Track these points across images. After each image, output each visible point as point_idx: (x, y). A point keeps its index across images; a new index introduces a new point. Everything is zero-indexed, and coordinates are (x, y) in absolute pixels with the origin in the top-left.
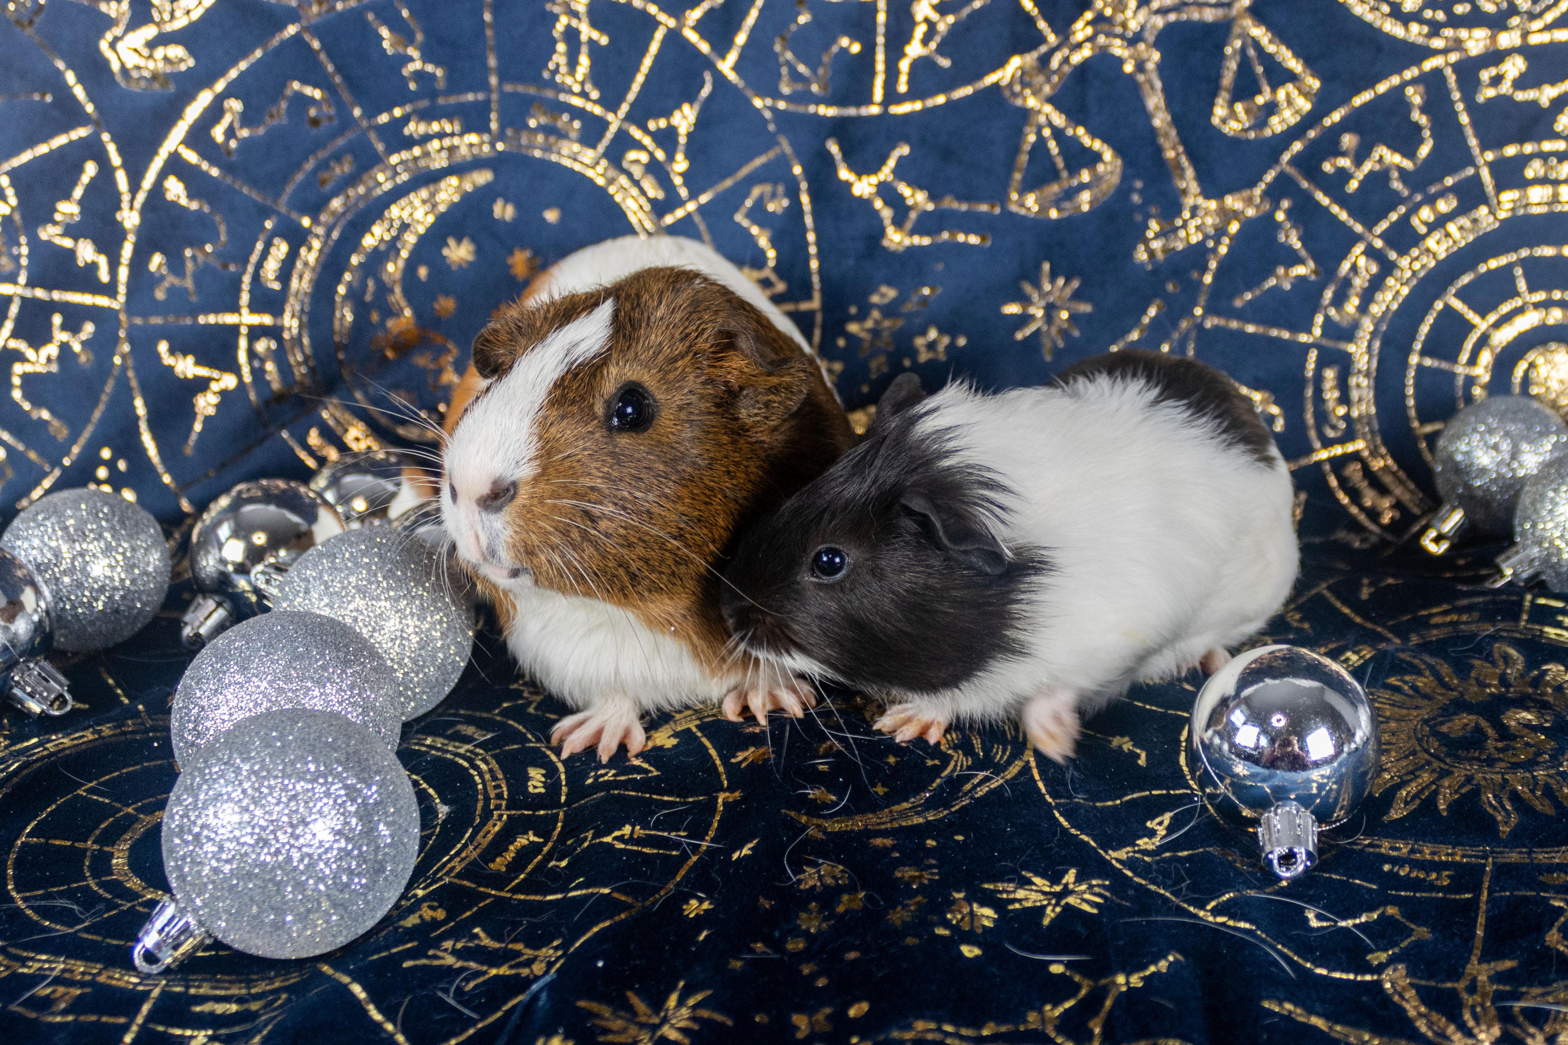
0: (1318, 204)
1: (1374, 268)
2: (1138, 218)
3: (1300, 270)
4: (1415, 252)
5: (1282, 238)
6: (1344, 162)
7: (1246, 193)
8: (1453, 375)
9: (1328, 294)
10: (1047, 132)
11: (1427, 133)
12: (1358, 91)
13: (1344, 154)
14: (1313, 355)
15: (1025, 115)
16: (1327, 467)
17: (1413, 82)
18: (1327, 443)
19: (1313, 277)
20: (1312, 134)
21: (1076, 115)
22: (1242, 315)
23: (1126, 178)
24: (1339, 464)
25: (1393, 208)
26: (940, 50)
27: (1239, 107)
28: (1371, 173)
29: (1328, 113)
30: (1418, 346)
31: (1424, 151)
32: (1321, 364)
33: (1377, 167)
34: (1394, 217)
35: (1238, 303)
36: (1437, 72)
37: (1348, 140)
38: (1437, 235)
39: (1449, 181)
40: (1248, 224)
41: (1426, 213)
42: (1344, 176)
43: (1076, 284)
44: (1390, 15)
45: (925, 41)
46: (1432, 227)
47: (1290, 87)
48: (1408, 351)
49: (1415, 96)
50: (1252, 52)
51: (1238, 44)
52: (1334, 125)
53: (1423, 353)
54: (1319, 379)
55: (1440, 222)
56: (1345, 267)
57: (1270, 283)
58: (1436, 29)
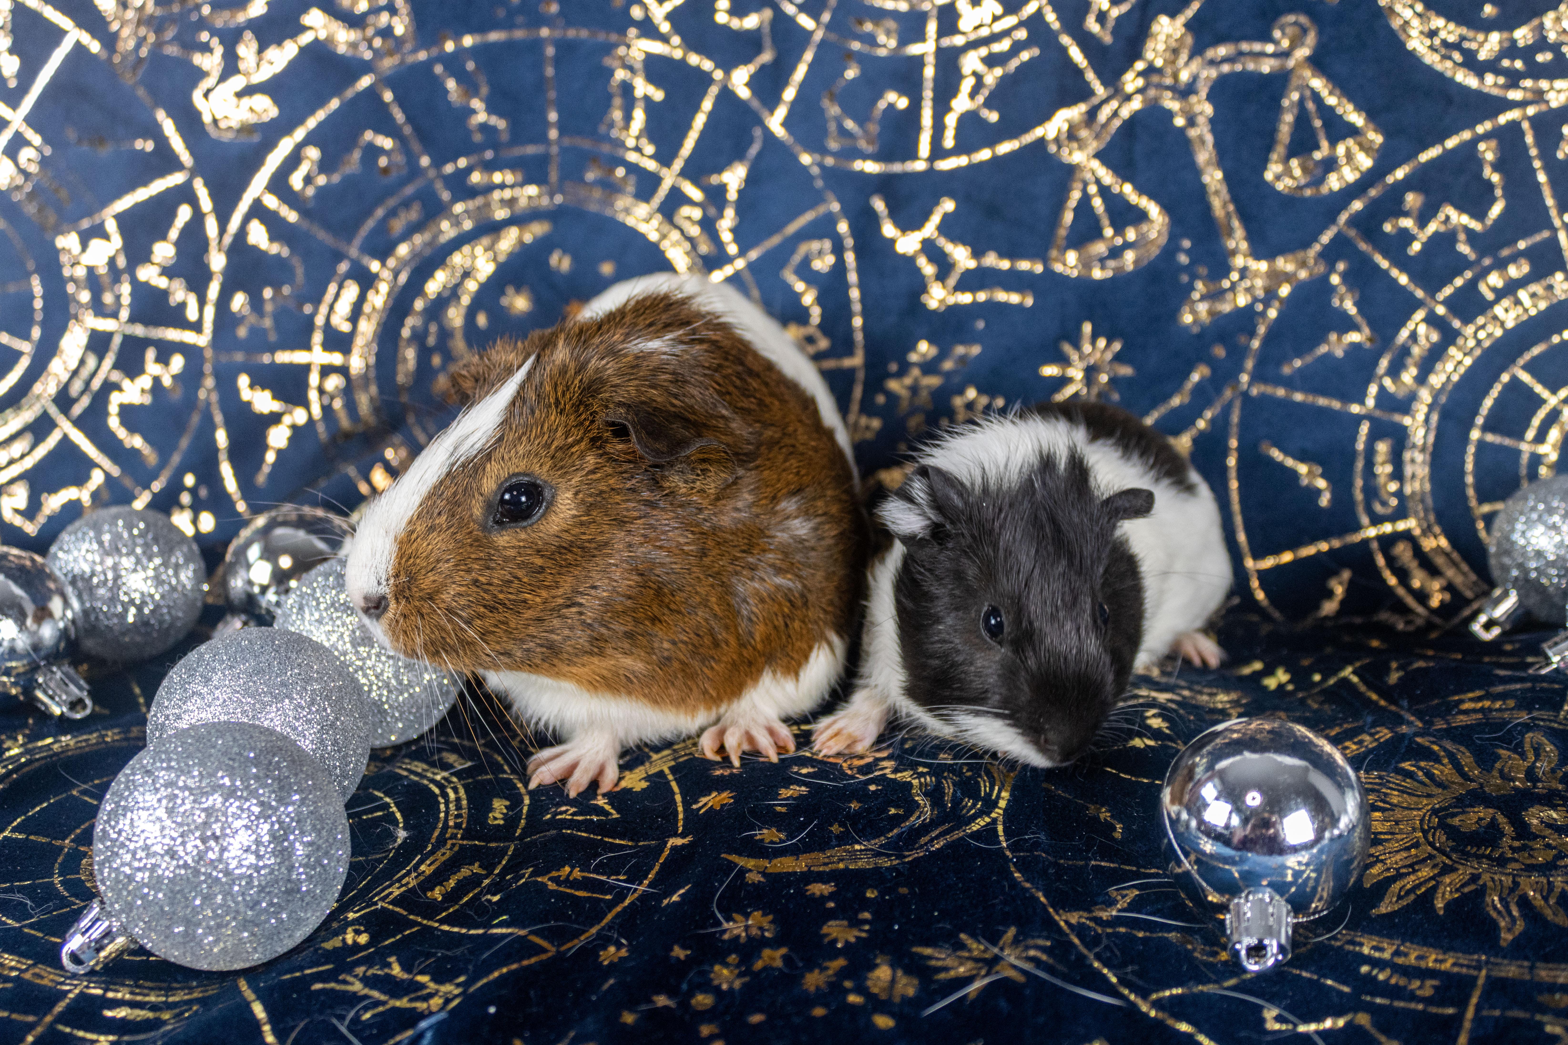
0: (1377, 267)
1: (1435, 337)
2: (1185, 278)
3: (1354, 337)
4: (1481, 320)
5: (1336, 302)
6: (1407, 223)
7: (1300, 255)
8: (1519, 452)
9: (1384, 363)
10: (1093, 189)
11: (1498, 192)
12: (1425, 148)
13: (1406, 214)
14: (1364, 428)
15: (1071, 170)
16: (1375, 545)
17: (1486, 137)
18: (1377, 520)
19: (1368, 345)
20: (1373, 193)
21: (1123, 171)
22: (1290, 383)
23: (1174, 237)
24: (1387, 542)
25: (1459, 273)
26: (989, 104)
27: (1294, 163)
28: (1436, 234)
29: (1391, 169)
30: (1480, 421)
31: (1496, 210)
32: (1374, 437)
33: (1442, 229)
34: (1459, 282)
35: (1286, 370)
36: (1514, 126)
37: (1412, 199)
38: (1506, 302)
39: (1522, 245)
40: (1300, 289)
41: (1495, 279)
42: (1406, 237)
43: (1117, 346)
44: (1463, 65)
45: (973, 95)
46: (1500, 294)
47: (1350, 142)
48: (1470, 425)
49: (1488, 152)
50: (1311, 106)
51: (1295, 96)
52: (1397, 183)
53: (1485, 428)
54: (1370, 452)
55: (1511, 289)
56: (1404, 334)
57: (1323, 349)
58: (1513, 79)
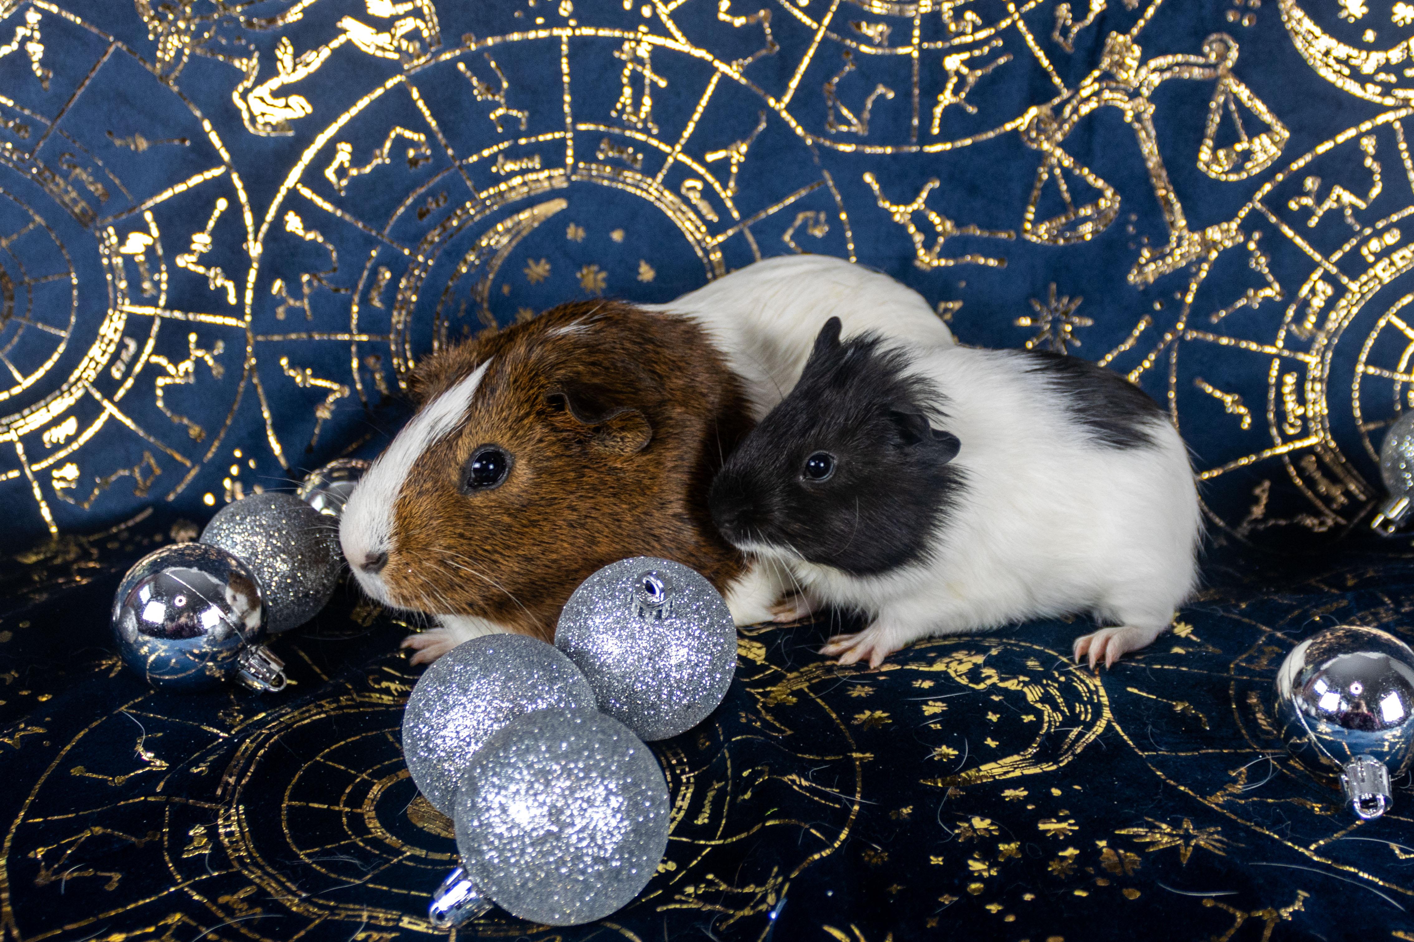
0: (1284, 236)
1: (1329, 291)
2: (1132, 246)
3: (1268, 292)
4: (1364, 278)
5: (1253, 264)
6: (1308, 201)
7: (1225, 226)
8: (1392, 382)
9: (1290, 313)
10: (1058, 171)
11: (1377, 177)
12: (1321, 142)
13: (1307, 194)
14: (1276, 364)
15: (1041, 157)
16: (1287, 459)
17: (1368, 133)
18: (1287, 439)
19: (1278, 298)
20: (1280, 177)
21: (1082, 157)
22: (1218, 330)
23: (1123, 212)
24: (1296, 456)
25: (1347, 240)
26: (968, 100)
27: (1221, 153)
28: (1330, 210)
29: (1295, 159)
30: (1363, 357)
31: (1376, 192)
32: (1284, 370)
33: (1335, 206)
34: (1347, 248)
35: (1215, 320)
36: (1388, 125)
37: (1310, 183)
38: (1385, 262)
39: (1395, 218)
40: (1225, 253)
41: (1375, 245)
42: (1306, 212)
43: (1078, 302)
44: (1349, 77)
45: (956, 92)
46: (1379, 256)
47: (1264, 137)
48: (1355, 361)
49: (1369, 144)
50: (1233, 107)
51: (1221, 99)
52: (1300, 170)
53: (1367, 363)
54: (1280, 383)
55: (1387, 252)
56: (1305, 291)
57: (1242, 303)
58: (1387, 89)
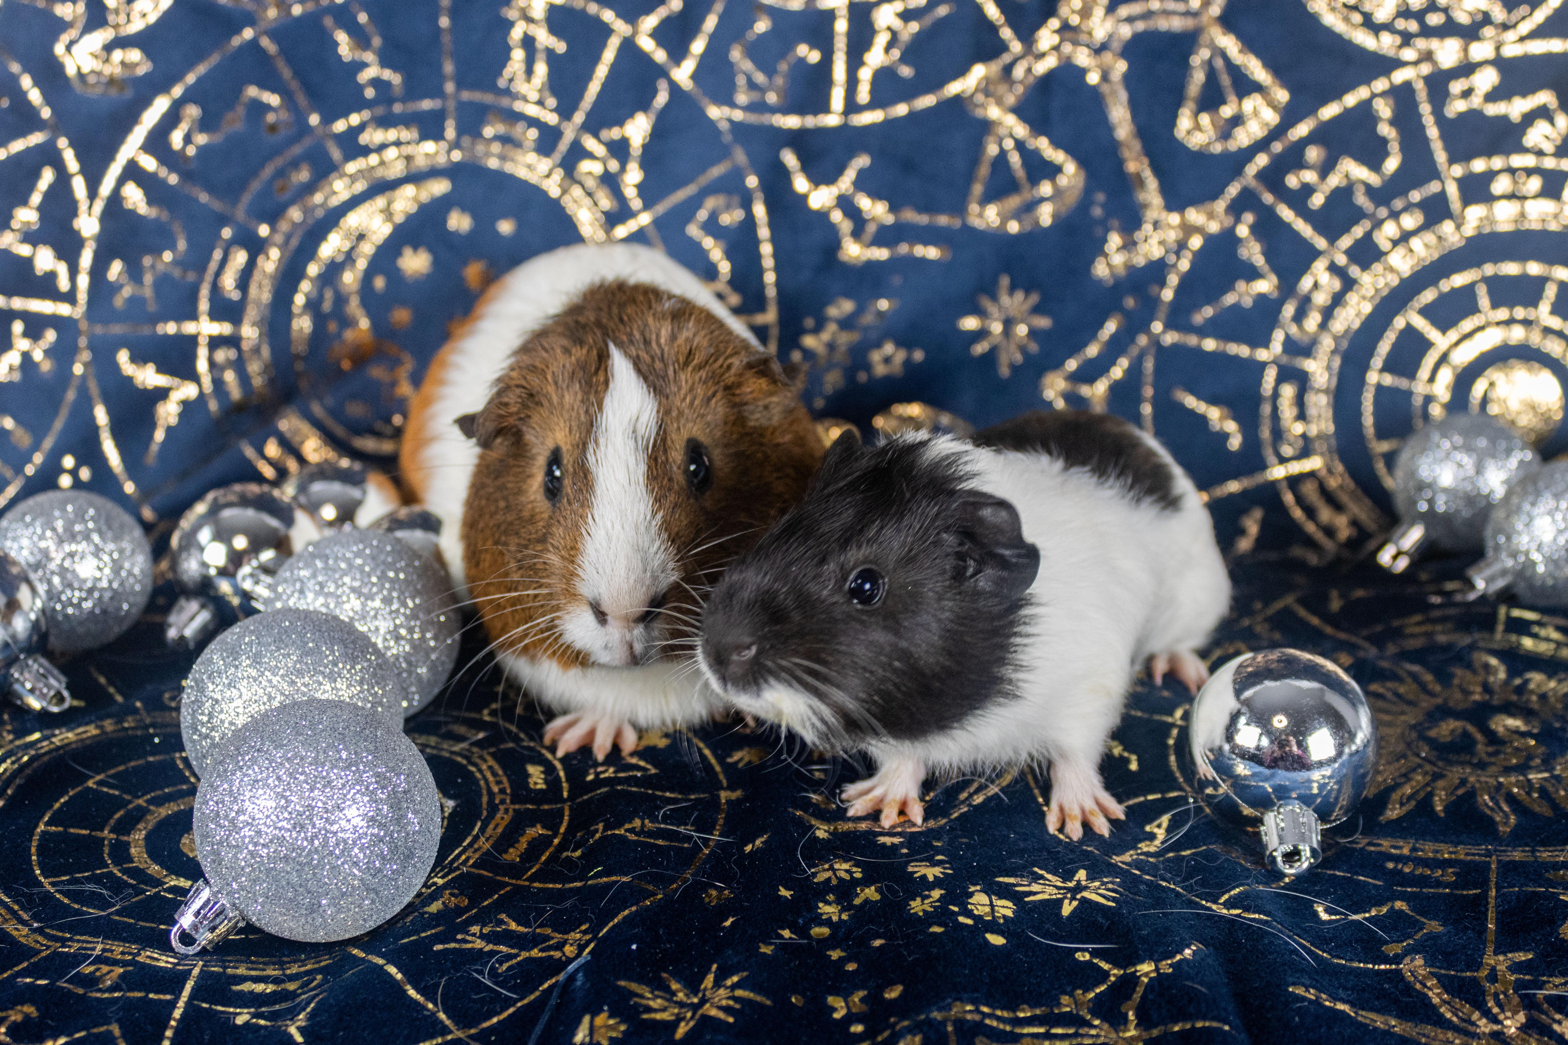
0: (1280, 218)
1: (1337, 285)
2: (1099, 230)
3: (1262, 286)
4: (1377, 268)
5: (1244, 254)
6: (1309, 176)
7: (1208, 207)
8: (1412, 393)
9: (1289, 310)
10: (1009, 144)
11: (1394, 147)
12: (1325, 105)
13: (1308, 168)
14: (1271, 372)
15: (987, 125)
16: (1284, 485)
17: (1383, 94)
18: (1283, 460)
19: (1274, 293)
20: (1277, 147)
21: (1038, 126)
22: (1202, 331)
23: (1088, 191)
24: (1294, 481)
25: (1356, 223)
26: (904, 60)
27: (1204, 118)
28: (1336, 188)
29: (1294, 126)
30: (1377, 363)
31: (1392, 164)
32: (1281, 379)
33: (1343, 182)
34: (1357, 233)
35: (1198, 318)
36: (1407, 85)
37: (1313, 154)
38: (1401, 251)
39: (1415, 196)
40: (1210, 240)
41: (1390, 229)
42: (1308, 190)
43: (1035, 298)
44: (1361, 25)
45: (887, 50)
46: (1395, 243)
47: (1257, 98)
48: (1367, 368)
49: (1384, 109)
50: (1219, 63)
51: (1205, 54)
52: (1299, 139)
53: (1383, 370)
54: (1276, 395)
55: (1405, 238)
56: (1306, 283)
57: (1231, 298)
58: (1407, 39)
